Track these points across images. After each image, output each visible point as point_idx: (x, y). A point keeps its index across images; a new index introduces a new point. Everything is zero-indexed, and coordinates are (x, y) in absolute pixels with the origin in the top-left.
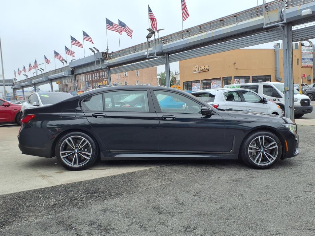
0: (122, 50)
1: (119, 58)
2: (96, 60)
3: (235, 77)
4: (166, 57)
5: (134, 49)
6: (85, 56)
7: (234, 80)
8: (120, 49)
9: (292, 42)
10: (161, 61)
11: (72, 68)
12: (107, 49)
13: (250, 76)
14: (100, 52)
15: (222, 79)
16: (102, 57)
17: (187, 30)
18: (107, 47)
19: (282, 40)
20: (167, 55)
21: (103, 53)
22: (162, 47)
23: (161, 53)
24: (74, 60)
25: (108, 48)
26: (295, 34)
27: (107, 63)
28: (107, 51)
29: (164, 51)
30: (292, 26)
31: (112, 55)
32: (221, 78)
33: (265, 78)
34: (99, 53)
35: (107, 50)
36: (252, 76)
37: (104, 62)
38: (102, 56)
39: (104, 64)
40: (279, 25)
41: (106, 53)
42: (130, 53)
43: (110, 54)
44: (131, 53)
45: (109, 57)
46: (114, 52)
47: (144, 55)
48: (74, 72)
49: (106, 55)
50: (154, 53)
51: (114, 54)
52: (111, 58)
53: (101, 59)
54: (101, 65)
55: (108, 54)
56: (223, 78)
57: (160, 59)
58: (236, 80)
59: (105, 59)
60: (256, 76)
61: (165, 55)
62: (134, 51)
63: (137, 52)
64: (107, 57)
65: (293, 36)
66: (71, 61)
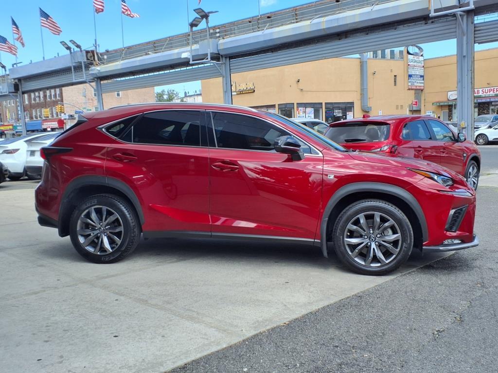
0: (128, 48)
1: (122, 62)
2: (74, 64)
3: (300, 105)
4: (225, 64)
5: (155, 47)
6: (44, 58)
7: (298, 109)
9: (475, 43)
10: (216, 71)
11: (15, 79)
12: (96, 45)
13: (322, 103)
14: (83, 49)
15: (277, 106)
16: (86, 61)
17: (268, 15)
18: (96, 40)
19: (456, 39)
20: (226, 60)
21: (87, 52)
22: (217, 45)
23: (215, 55)
24: (19, 65)
26: (479, 30)
27: (98, 72)
28: (94, 48)
29: (221, 53)
30: (475, 15)
31: (105, 57)
32: (275, 105)
33: (346, 107)
34: (81, 51)
35: (96, 47)
36: (326, 103)
37: (90, 69)
38: (85, 58)
39: (91, 72)
40: (457, 14)
41: (93, 52)
42: (146, 54)
43: (101, 54)
44: (149, 54)
45: (99, 59)
46: (111, 51)
47: (181, 58)
48: (20, 87)
49: (94, 56)
51: (112, 55)
52: (103, 63)
53: (84, 62)
54: (85, 74)
55: (97, 54)
56: (279, 105)
57: (214, 66)
58: (300, 108)
59: (92, 64)
60: (332, 103)
61: (222, 59)
62: (155, 50)
63: (163, 51)
64: (94, 59)
65: (477, 34)
66: (12, 68)
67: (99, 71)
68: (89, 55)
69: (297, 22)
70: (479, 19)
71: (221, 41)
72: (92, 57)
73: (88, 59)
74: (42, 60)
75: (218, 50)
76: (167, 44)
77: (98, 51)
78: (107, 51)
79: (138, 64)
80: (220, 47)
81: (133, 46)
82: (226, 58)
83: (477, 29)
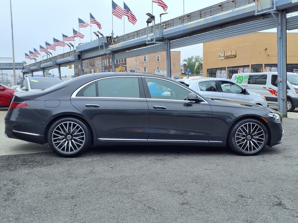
5: (138, 34)
8: (125, 34)
9: (286, 30)
11: (79, 52)
12: (112, 34)
14: (104, 36)
17: (188, 15)
18: (112, 31)
19: (276, 28)
20: (168, 41)
21: (107, 37)
23: (161, 39)
24: (81, 44)
26: (289, 22)
29: (165, 37)
30: (286, 13)
31: (116, 40)
38: (106, 41)
39: (109, 49)
41: (111, 37)
44: (135, 38)
45: (114, 41)
46: (119, 37)
48: (81, 56)
51: (119, 39)
52: (115, 43)
53: (106, 43)
55: (113, 38)
57: (160, 45)
59: (110, 44)
63: (140, 37)
64: (111, 41)
65: (288, 24)
66: (78, 45)
67: (112, 48)
68: (109, 39)
69: (201, 18)
70: (289, 15)
71: (165, 30)
72: (110, 40)
73: (108, 41)
74: (90, 41)
75: (163, 36)
78: (117, 37)
79: (128, 44)
80: (164, 34)
83: (287, 21)
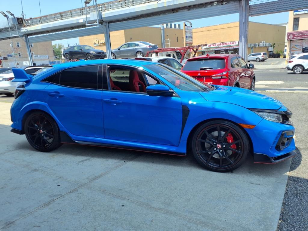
0: (44, 17)
1: (41, 25)
2: (10, 26)
4: (106, 26)
5: (61, 16)
8: (42, 16)
9: (249, 16)
14: (15, 17)
16: (18, 24)
18: (23, 12)
19: (239, 13)
21: (18, 19)
22: (101, 15)
23: (100, 21)
25: (24, 14)
27: (26, 30)
29: (103, 20)
31: (30, 22)
35: (23, 16)
37: (21, 29)
38: (17, 22)
39: (22, 31)
41: (21, 19)
42: (56, 20)
43: (27, 20)
44: (58, 20)
45: (26, 23)
46: (33, 18)
47: (79, 23)
49: (22, 21)
50: (96, 20)
51: (34, 21)
52: (29, 26)
54: (18, 32)
55: (24, 20)
57: (100, 27)
59: (21, 26)
61: (104, 24)
62: (62, 18)
63: (67, 19)
64: (23, 23)
69: (148, 2)
71: (103, 13)
72: (20, 22)
75: (102, 18)
76: (69, 14)
77: (25, 18)
78: (31, 18)
79: (52, 26)
81: (47, 15)
82: (106, 22)
83: (250, 8)
